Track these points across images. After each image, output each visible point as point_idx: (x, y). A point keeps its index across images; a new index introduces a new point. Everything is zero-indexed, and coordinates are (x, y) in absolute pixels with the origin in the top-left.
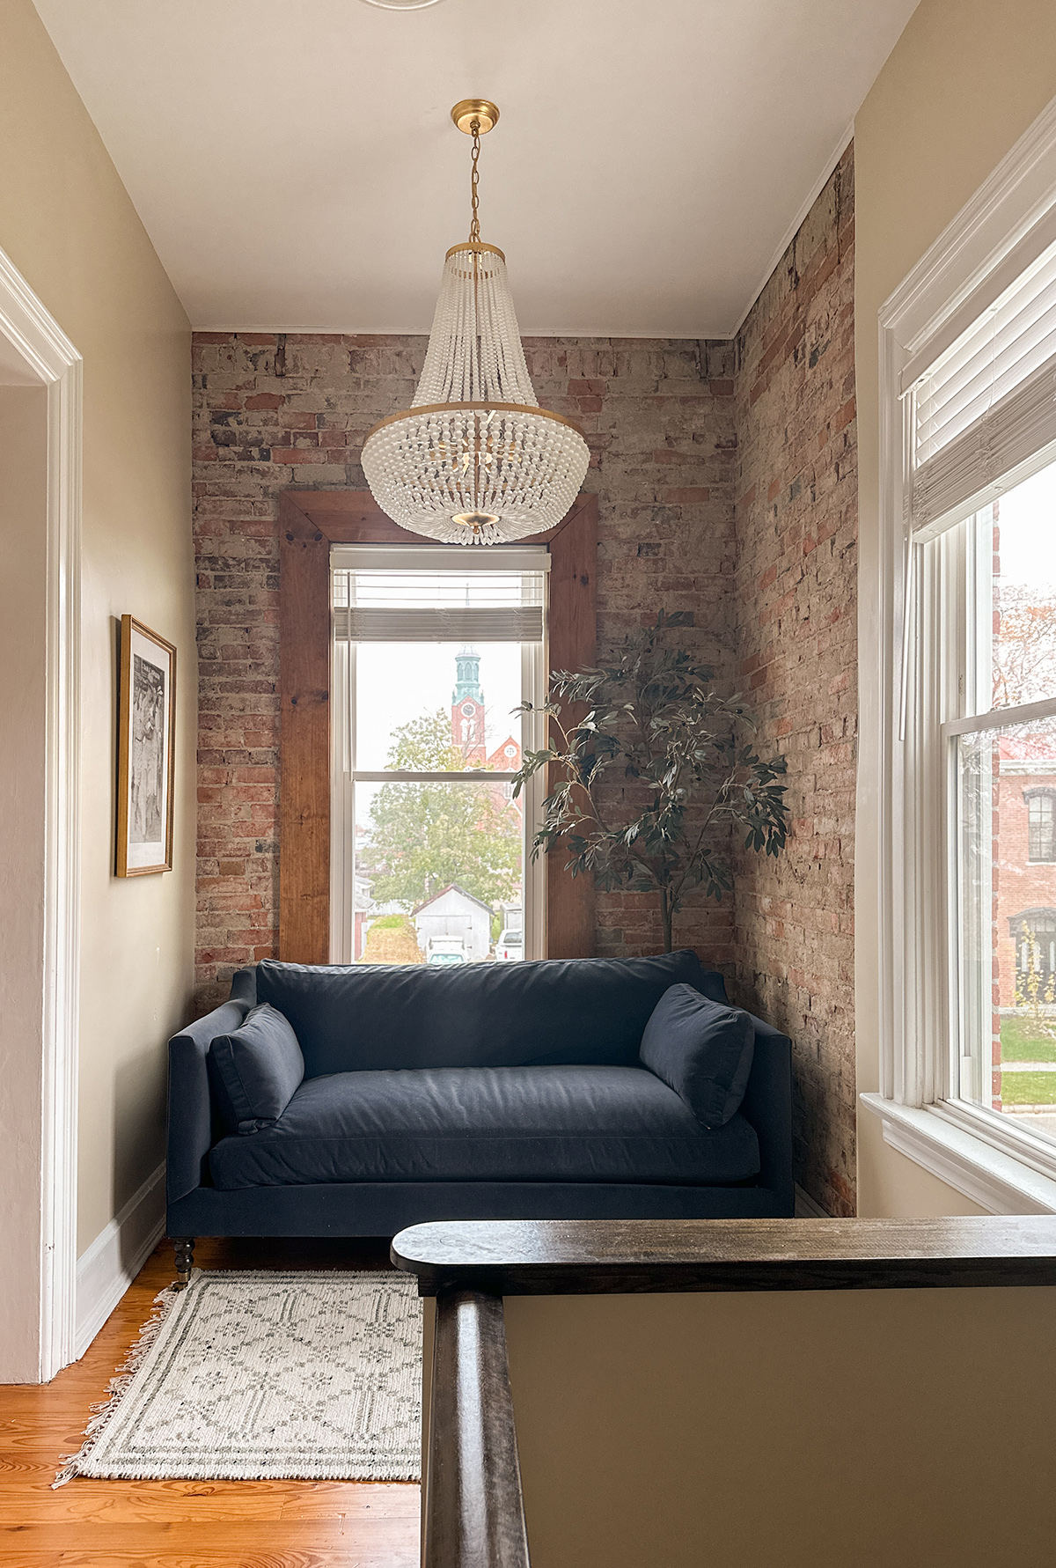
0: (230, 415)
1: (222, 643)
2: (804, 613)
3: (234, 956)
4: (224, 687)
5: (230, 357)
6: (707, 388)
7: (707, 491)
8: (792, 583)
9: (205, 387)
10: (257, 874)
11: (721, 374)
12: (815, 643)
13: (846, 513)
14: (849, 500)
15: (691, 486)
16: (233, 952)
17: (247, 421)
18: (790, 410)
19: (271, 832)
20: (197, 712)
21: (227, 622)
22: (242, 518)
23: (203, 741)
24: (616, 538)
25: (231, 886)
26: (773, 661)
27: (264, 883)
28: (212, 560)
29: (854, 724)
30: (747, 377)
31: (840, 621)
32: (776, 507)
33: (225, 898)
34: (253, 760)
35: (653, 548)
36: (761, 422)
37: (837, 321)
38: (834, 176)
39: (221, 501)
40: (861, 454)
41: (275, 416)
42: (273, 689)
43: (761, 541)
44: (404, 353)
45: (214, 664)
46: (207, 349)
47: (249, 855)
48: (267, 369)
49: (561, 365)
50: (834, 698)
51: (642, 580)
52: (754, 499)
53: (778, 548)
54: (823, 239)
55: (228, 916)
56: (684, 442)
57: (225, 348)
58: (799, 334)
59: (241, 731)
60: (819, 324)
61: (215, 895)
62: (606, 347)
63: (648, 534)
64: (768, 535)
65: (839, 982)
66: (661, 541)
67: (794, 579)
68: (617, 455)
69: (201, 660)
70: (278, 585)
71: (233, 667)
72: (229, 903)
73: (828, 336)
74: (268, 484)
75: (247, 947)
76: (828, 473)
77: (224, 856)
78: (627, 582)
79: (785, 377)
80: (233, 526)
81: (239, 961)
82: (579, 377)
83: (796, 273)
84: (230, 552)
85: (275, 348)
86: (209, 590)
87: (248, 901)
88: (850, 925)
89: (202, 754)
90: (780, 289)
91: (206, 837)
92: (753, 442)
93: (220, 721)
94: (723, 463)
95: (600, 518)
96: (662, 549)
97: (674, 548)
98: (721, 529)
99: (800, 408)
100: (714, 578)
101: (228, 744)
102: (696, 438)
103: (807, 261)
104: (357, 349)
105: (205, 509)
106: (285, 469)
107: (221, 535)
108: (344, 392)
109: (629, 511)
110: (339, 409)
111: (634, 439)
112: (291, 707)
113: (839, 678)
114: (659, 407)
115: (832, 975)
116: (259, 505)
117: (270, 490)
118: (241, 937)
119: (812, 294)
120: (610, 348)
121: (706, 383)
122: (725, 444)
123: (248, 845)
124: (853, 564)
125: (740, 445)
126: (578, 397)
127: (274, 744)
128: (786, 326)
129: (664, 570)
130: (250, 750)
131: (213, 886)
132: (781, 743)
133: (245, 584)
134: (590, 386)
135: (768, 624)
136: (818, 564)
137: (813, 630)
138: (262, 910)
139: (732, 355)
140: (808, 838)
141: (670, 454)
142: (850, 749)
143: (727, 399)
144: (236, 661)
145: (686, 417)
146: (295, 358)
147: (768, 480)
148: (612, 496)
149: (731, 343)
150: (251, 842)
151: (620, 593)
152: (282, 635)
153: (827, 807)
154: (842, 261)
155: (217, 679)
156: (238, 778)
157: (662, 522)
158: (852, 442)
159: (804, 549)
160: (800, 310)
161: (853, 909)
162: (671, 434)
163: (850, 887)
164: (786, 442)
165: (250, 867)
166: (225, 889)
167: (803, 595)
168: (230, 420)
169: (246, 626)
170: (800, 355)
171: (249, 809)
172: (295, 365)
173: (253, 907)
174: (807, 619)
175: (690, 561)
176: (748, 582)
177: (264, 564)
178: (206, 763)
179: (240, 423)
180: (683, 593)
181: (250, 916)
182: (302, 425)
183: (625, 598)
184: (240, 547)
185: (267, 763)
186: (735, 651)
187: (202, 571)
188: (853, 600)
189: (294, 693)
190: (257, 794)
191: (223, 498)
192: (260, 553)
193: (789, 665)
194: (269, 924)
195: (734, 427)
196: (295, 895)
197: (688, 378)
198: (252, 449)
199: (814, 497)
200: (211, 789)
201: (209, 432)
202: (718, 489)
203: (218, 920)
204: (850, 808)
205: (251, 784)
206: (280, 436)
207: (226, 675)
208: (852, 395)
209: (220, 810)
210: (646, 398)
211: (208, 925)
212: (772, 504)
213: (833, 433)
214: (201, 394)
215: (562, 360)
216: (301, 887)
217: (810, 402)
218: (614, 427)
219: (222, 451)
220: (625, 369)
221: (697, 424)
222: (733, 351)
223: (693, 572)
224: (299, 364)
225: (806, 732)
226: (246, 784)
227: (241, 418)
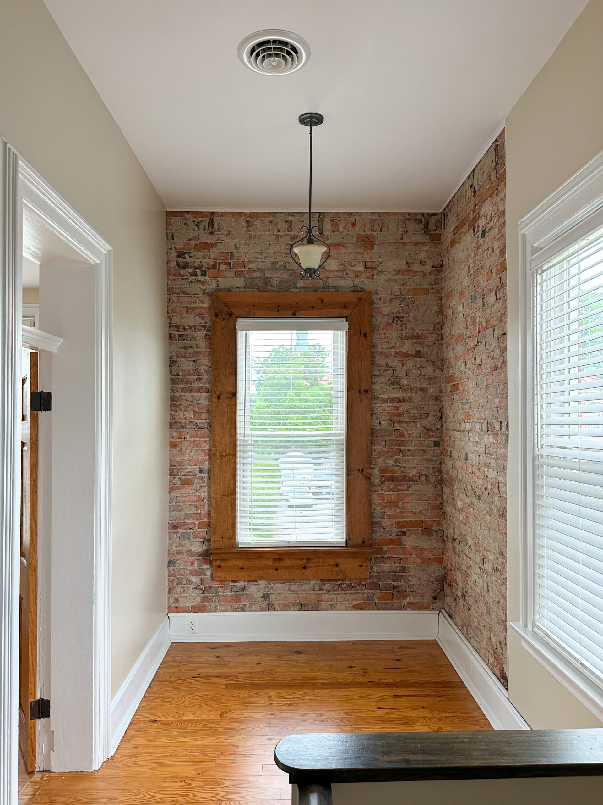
0: (186, 253)
1: (182, 368)
2: (478, 361)
3: (188, 526)
4: (183, 390)
5: (185, 224)
6: (427, 237)
7: (427, 290)
8: (472, 345)
9: (173, 239)
10: (200, 484)
11: (435, 230)
12: (485, 379)
13: (501, 317)
14: (502, 311)
15: (420, 287)
16: (188, 524)
17: (194, 256)
18: (471, 256)
19: (207, 463)
20: (169, 403)
21: (185, 357)
22: (192, 305)
23: (173, 417)
24: (381, 314)
25: (186, 490)
26: (462, 381)
27: (203, 489)
28: (177, 326)
29: (506, 426)
30: (448, 233)
31: (498, 371)
32: (463, 304)
33: (183, 497)
34: (198, 427)
35: (400, 318)
36: (456, 258)
37: (496, 218)
38: (494, 144)
39: (181, 297)
40: (509, 289)
41: (209, 254)
42: (208, 391)
43: (456, 318)
44: (274, 221)
45: (178, 378)
46: (174, 220)
47: (195, 475)
48: (204, 230)
49: (353, 227)
50: (495, 409)
51: (394, 334)
52: (452, 297)
53: (464, 325)
54: (489, 174)
55: (185, 506)
56: (416, 265)
57: (183, 219)
58: (476, 219)
59: (191, 412)
60: (487, 217)
61: (179, 495)
62: (376, 217)
63: (397, 311)
64: (459, 316)
65: (498, 556)
66: (404, 315)
67: (474, 343)
68: (381, 272)
69: (172, 377)
70: (210, 339)
71: (187, 380)
72: (185, 499)
73: (491, 224)
74: (205, 288)
75: (194, 521)
76: (491, 295)
77: (183, 475)
78: (387, 336)
79: (468, 239)
80: (188, 309)
81: (191, 529)
82: (362, 233)
83: (474, 188)
84: (186, 322)
85: (208, 219)
86: (176, 341)
87: (195, 498)
88: (505, 529)
89: (172, 424)
90: (466, 194)
91: (174, 466)
92: (451, 267)
93: (181, 407)
94: (436, 275)
95: (373, 303)
96: (405, 319)
97: (411, 318)
98: (435, 308)
99: (476, 257)
100: (432, 333)
101: (185, 419)
102: (422, 263)
103: (480, 183)
104: (250, 219)
105: (173, 301)
106: (214, 280)
107: (182, 314)
108: (243, 241)
109: (388, 300)
110: (241, 250)
111: (390, 264)
112: (217, 400)
113: (497, 400)
114: (403, 247)
115: (495, 551)
116: (201, 299)
117: (207, 291)
118: (192, 517)
119: (483, 200)
120: (378, 218)
121: (427, 235)
122: (436, 265)
123: (195, 470)
124: (504, 344)
125: (445, 267)
126: (362, 243)
127: (208, 419)
128: (469, 213)
129: (406, 329)
130: (197, 421)
131: (177, 491)
132: (467, 424)
133: (194, 338)
134: (368, 237)
135: (460, 362)
136: (486, 339)
137: (483, 372)
138: (202, 503)
139: (441, 220)
140: (482, 477)
141: (409, 271)
142: (504, 438)
143: (438, 243)
144: (190, 377)
145: (417, 252)
146: (218, 224)
147: (459, 289)
148: (379, 293)
149: (440, 215)
150: (197, 468)
151: (383, 341)
152: (212, 364)
153: (492, 464)
154: (499, 188)
155: (180, 386)
156: (190, 436)
157: (405, 305)
158: (504, 282)
159: (479, 329)
160: (477, 207)
161: (506, 520)
162: (410, 261)
163: (504, 509)
164: (469, 272)
165: (196, 481)
166: (183, 492)
167: (478, 352)
168: (186, 256)
169: (194, 359)
170: (476, 230)
171: (196, 452)
172: (219, 228)
173: (198, 501)
174: (480, 365)
175: (419, 325)
176: (449, 338)
177: (203, 328)
178: (174, 428)
179: (191, 257)
180: (416, 341)
181: (196, 506)
182: (222, 258)
183: (386, 343)
184: (191, 320)
185: (204, 428)
186: (442, 370)
187: (172, 332)
188: (505, 363)
189: (218, 393)
190: (200, 444)
191: (182, 295)
192: (201, 323)
193: (471, 386)
194: (206, 510)
195: (441, 257)
196: (219, 495)
197: (417, 233)
198: (197, 270)
199: (484, 305)
200: (176, 441)
201: (175, 262)
202: (433, 289)
203: (180, 508)
204: (504, 469)
205: (197, 439)
206: (211, 263)
207: (184, 384)
208: (504, 259)
209: (181, 452)
210: (396, 243)
211: (175, 510)
212: (461, 301)
213: (494, 275)
214: (171, 242)
215: (354, 224)
216: (222, 491)
217: (481, 255)
218: (380, 258)
219: (182, 272)
220: (386, 228)
221: (422, 256)
222: (441, 218)
223: (420, 330)
224: (221, 227)
225: (480, 423)
226: (194, 439)
227: (192, 255)
